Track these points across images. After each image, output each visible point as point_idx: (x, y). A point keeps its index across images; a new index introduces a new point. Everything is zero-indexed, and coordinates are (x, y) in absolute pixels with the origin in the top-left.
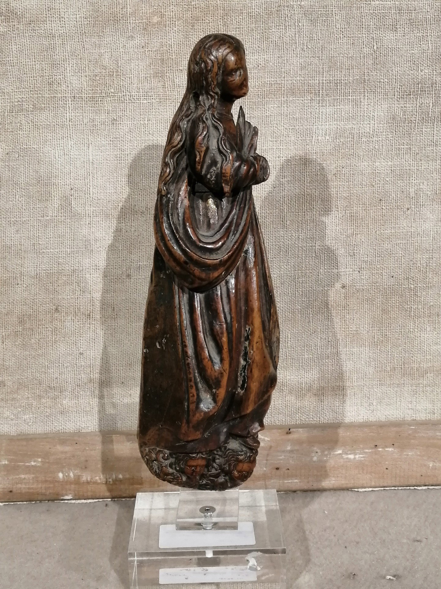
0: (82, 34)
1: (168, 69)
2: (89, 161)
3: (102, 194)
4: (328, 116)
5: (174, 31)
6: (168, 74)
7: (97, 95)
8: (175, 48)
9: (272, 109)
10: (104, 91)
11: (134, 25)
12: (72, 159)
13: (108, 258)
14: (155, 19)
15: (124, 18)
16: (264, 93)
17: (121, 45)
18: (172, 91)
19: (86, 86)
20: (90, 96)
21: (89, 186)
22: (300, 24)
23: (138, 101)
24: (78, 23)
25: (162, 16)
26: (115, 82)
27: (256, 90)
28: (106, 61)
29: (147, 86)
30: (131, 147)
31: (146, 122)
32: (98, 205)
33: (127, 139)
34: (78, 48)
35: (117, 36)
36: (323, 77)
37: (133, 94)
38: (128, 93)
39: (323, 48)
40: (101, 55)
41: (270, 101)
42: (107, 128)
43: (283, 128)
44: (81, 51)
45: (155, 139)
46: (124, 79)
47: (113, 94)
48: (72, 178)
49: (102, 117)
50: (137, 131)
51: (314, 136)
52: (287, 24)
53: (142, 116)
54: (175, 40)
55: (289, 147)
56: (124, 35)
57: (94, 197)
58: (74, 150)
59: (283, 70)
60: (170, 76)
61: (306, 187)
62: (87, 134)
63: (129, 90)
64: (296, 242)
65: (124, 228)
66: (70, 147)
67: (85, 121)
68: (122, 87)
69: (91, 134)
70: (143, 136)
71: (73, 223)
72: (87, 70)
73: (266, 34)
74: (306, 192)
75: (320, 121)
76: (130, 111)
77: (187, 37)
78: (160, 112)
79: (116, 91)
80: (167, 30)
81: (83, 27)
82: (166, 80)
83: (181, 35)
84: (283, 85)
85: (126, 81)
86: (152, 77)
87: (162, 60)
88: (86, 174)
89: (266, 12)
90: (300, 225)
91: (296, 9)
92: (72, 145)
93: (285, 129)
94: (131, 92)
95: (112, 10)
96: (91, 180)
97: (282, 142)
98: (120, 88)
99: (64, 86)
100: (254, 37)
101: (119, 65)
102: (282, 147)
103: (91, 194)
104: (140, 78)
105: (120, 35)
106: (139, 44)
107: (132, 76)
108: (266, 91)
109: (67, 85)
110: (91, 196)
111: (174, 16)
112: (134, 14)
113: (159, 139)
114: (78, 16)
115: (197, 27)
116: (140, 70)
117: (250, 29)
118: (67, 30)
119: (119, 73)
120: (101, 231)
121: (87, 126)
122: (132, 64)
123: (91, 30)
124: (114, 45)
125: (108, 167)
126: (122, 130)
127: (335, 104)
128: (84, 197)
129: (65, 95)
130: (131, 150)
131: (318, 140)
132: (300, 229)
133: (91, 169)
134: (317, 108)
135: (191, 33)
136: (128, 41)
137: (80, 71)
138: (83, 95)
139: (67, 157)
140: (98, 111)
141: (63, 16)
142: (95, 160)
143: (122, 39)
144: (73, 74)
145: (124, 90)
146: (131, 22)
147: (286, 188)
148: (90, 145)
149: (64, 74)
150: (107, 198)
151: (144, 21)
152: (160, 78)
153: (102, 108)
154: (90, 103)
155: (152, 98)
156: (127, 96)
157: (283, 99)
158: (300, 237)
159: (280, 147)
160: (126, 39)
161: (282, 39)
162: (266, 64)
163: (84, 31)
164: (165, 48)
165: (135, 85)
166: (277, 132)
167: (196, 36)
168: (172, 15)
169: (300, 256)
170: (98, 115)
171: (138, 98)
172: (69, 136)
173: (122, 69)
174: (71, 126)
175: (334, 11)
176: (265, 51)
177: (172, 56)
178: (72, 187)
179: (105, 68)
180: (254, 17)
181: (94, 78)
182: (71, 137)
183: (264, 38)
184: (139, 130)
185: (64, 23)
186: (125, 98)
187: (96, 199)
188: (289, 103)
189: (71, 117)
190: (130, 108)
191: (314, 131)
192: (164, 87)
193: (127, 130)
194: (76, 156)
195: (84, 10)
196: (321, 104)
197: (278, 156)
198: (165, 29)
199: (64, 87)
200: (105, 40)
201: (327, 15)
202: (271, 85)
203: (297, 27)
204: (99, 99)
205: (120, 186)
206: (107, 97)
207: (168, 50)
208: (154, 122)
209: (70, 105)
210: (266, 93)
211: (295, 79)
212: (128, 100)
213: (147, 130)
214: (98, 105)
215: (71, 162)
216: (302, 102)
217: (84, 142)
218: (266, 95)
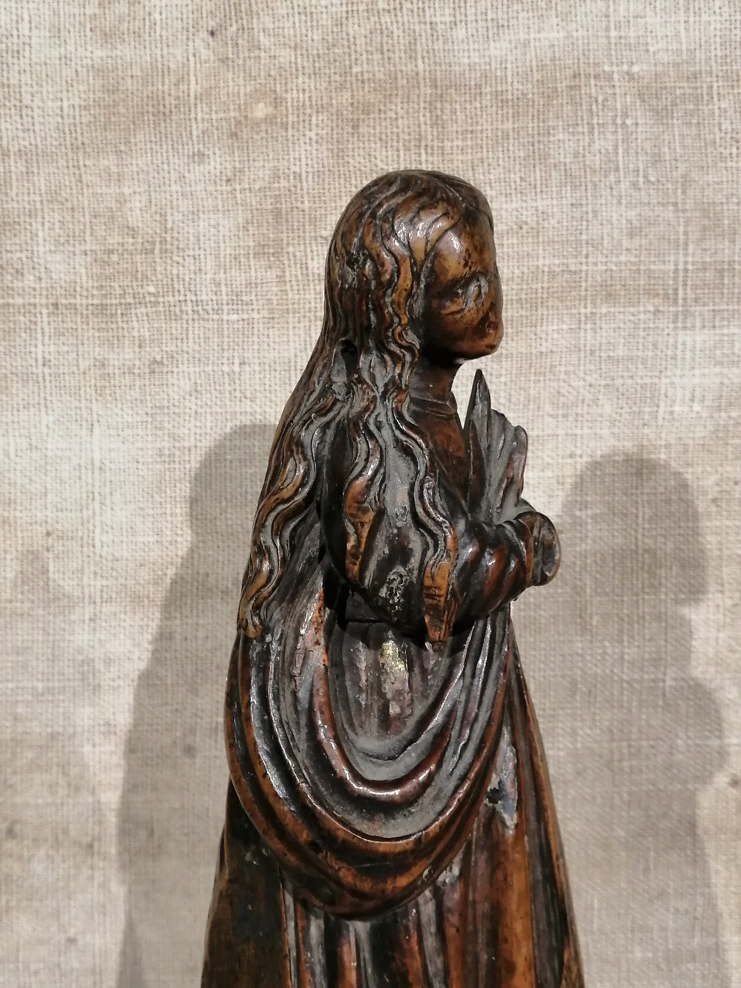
0: (75, 149)
1: (291, 235)
2: (93, 464)
3: (124, 546)
4: (698, 353)
5: (308, 141)
6: (291, 249)
7: (114, 301)
8: (309, 183)
9: (556, 336)
10: (130, 291)
11: (206, 124)
12: (49, 461)
13: (138, 707)
14: (261, 111)
15: (182, 109)
16: (533, 296)
17: (173, 176)
18: (302, 292)
19: (84, 278)
20: (96, 302)
21: (91, 528)
22: (629, 122)
23: (216, 317)
24: (66, 120)
25: (277, 102)
26: (158, 268)
27: (515, 287)
28: (135, 215)
29: (239, 278)
30: (198, 431)
31: (237, 368)
32: (114, 574)
33: (188, 411)
34: (67, 183)
35: (165, 154)
36: (686, 255)
37: (204, 297)
38: (190, 297)
39: (686, 182)
40: (122, 201)
41: (550, 317)
42: (138, 383)
43: (582, 383)
44: (74, 191)
45: (258, 410)
46: (181, 260)
47: (153, 299)
48: (49, 506)
49: (127, 356)
50: (213, 391)
51: (662, 404)
52: (595, 121)
53: (225, 354)
54: (309, 162)
55: (598, 431)
56: (181, 151)
57: (104, 554)
58: (56, 437)
59: (584, 237)
60: (298, 254)
61: (640, 530)
62: (88, 397)
63: (193, 288)
64: (615, 671)
65: (179, 630)
66: (44, 430)
67: (83, 365)
68: (176, 280)
69: (100, 398)
70: (228, 402)
71: (51, 618)
72: (88, 238)
73: (541, 146)
74: (640, 544)
75: (679, 366)
76: (197, 339)
77: (341, 154)
78: (272, 344)
79: (161, 290)
80: (290, 137)
81: (79, 130)
82: (286, 262)
83: (325, 152)
84: (583, 275)
85: (186, 265)
86: (252, 256)
87: (277, 214)
88: (84, 496)
89: (541, 90)
90: (626, 626)
91: (617, 84)
92: (51, 425)
93: (588, 388)
94: (198, 293)
95: (150, 88)
96: (98, 511)
97: (580, 418)
98: (170, 283)
99: (31, 278)
100: (511, 154)
101: (169, 225)
102: (579, 432)
103: (98, 544)
104: (222, 260)
105: (170, 151)
106: (218, 174)
107: (202, 252)
108: (540, 290)
109: (37, 274)
110: (98, 550)
111: (307, 103)
112: (205, 96)
113: (268, 410)
114: (65, 104)
115: (367, 129)
116: (221, 237)
117: (500, 133)
118: (39, 139)
119: (168, 247)
120: (122, 637)
121: (88, 378)
122: (201, 223)
123: (100, 138)
124: (156, 175)
125: (141, 479)
126: (176, 388)
127: (717, 323)
128: (79, 555)
129: (32, 301)
130: (198, 437)
131: (672, 413)
132: (625, 638)
133: (97, 484)
134: (672, 333)
135: (350, 146)
136: (192, 164)
137: (71, 242)
138: (78, 301)
139: (36, 455)
140: (116, 342)
141: (29, 103)
142: (107, 462)
143: (177, 161)
144: (53, 248)
145: (182, 290)
146: (199, 117)
147: (590, 534)
148: (96, 424)
149: (29, 248)
150: (139, 558)
151: (232, 114)
152: (272, 259)
153: (126, 334)
154: (95, 320)
155: (250, 307)
156: (189, 303)
157: (583, 311)
158: (626, 657)
159: (574, 432)
160: (186, 160)
161: (581, 159)
162: (541, 221)
163: (80, 142)
164: (283, 183)
165: (208, 276)
166: (566, 394)
167: (362, 153)
168: (301, 99)
169: (625, 705)
170: (116, 349)
171: (216, 307)
172: (42, 402)
173: (175, 235)
174: (47, 378)
175: (715, 88)
176: (538, 190)
177: (302, 203)
178: (50, 529)
179: (132, 231)
180: (510, 103)
181: (106, 259)
182: (49, 404)
183: (537, 157)
184: (218, 388)
185: (30, 120)
186: (184, 308)
187: (110, 558)
188: (598, 322)
189: (47, 356)
190: (196, 332)
191: (663, 391)
192: (281, 280)
193: (188, 389)
194: (59, 453)
195: (81, 88)
196: (680, 325)
197: (568, 452)
198: (284, 134)
199: (29, 280)
200: (134, 162)
201: (698, 100)
202: (552, 274)
203: (619, 129)
204: (119, 312)
205: (169, 526)
206: (138, 306)
207: (293, 189)
208: (257, 368)
209: (46, 327)
210: (539, 295)
211: (614, 259)
212: (190, 312)
213: (238, 387)
214: (114, 326)
215: (49, 467)
216: (632, 318)
217: (79, 419)
218: (539, 301)
